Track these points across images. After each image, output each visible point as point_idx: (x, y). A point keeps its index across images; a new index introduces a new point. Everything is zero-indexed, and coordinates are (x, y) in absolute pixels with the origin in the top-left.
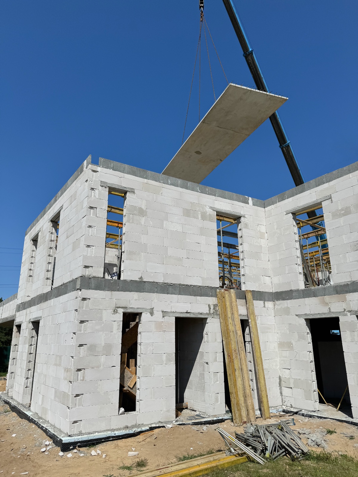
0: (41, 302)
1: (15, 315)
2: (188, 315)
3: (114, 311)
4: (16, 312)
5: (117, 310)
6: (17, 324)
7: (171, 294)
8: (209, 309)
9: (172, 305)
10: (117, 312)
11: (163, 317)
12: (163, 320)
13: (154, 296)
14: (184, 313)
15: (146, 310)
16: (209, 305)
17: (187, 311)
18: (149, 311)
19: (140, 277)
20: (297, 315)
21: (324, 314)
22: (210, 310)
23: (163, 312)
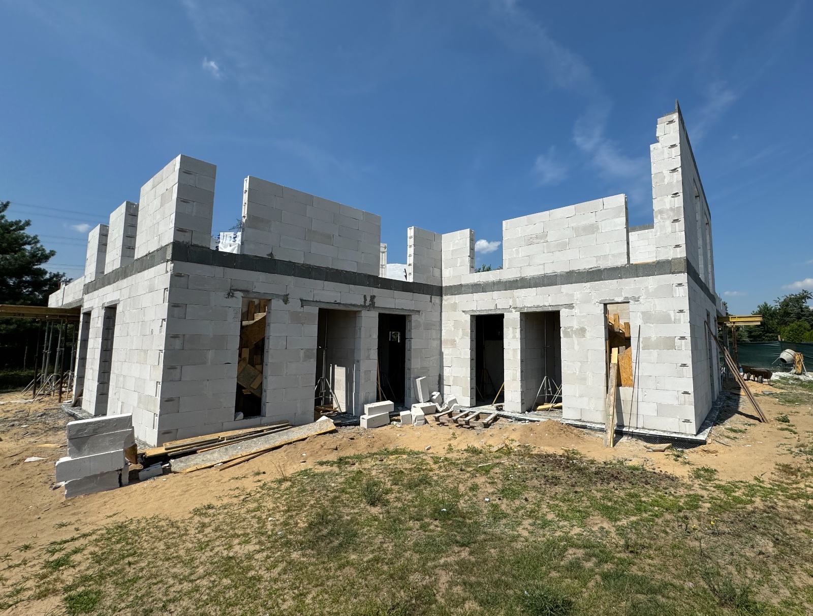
0: (118, 280)
1: (82, 299)
2: (337, 307)
3: (229, 294)
4: (83, 295)
5: (233, 294)
6: (85, 311)
7: (315, 279)
8: (364, 300)
9: (315, 292)
10: (232, 296)
11: (302, 306)
12: (302, 310)
13: (290, 280)
14: (331, 303)
15: (278, 296)
16: (365, 296)
17: (336, 301)
18: (282, 298)
19: (269, 252)
20: (463, 311)
21: (491, 310)
22: (365, 302)
23: (302, 300)
